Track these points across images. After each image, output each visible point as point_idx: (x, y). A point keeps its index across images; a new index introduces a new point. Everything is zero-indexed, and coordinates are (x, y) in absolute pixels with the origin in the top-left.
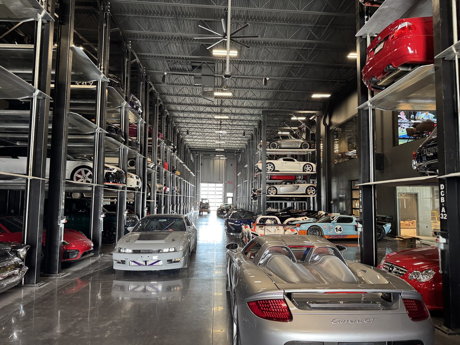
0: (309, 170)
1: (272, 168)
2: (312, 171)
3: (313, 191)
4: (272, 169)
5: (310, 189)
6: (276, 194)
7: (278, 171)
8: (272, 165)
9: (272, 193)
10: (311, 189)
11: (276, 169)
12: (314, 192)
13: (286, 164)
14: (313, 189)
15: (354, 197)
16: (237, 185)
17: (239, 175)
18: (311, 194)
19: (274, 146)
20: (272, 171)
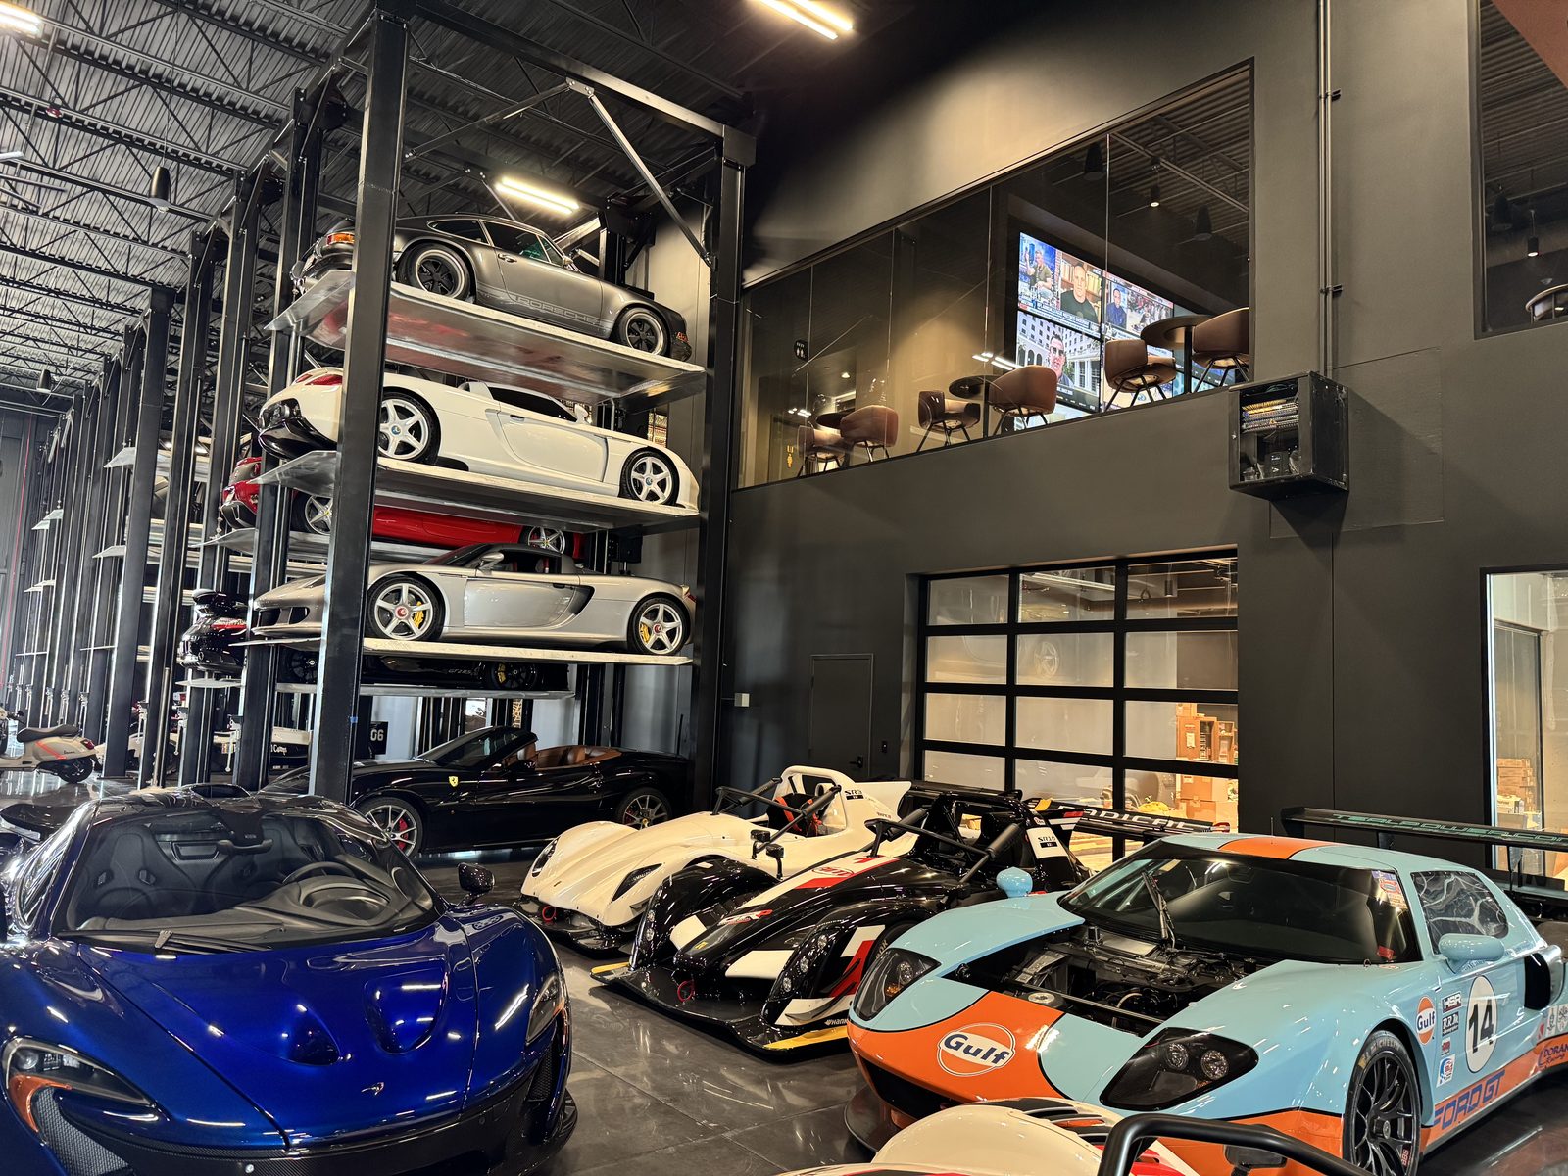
0: (658, 491)
1: (418, 436)
2: (672, 501)
3: (669, 626)
4: (419, 447)
5: (652, 615)
6: (434, 635)
7: (462, 466)
8: (418, 416)
9: (404, 629)
10: (660, 614)
11: (444, 451)
12: (672, 634)
13: (517, 424)
14: (668, 618)
15: (934, 676)
16: (26, 579)
17: (43, 526)
18: (659, 645)
19: (441, 279)
20: (417, 460)
